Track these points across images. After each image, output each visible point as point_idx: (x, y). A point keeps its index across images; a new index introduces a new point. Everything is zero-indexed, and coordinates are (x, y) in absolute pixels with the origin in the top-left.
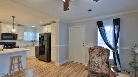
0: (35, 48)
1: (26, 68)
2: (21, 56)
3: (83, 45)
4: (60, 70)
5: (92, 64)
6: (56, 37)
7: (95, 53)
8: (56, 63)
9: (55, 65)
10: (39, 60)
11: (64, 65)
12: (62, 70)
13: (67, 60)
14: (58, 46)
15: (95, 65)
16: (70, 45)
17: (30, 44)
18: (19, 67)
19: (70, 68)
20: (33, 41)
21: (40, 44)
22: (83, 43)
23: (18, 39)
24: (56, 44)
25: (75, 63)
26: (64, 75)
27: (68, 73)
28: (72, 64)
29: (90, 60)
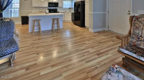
0: (71, 14)
1: (62, 28)
2: (59, 19)
3: (129, 13)
4: (93, 36)
5: (133, 36)
6: (90, 4)
7: (142, 23)
8: (89, 29)
9: (88, 31)
10: (74, 24)
11: (99, 32)
12: (95, 36)
13: (105, 28)
14: (92, 13)
15: (139, 38)
16: (108, 13)
17: (68, 11)
18: (58, 27)
19: (106, 37)
20: (70, 8)
21: (75, 11)
22: (129, 10)
23: (59, 7)
24: (90, 11)
25: (115, 34)
26: (95, 41)
27: (101, 40)
28: (110, 34)
29: (132, 31)
